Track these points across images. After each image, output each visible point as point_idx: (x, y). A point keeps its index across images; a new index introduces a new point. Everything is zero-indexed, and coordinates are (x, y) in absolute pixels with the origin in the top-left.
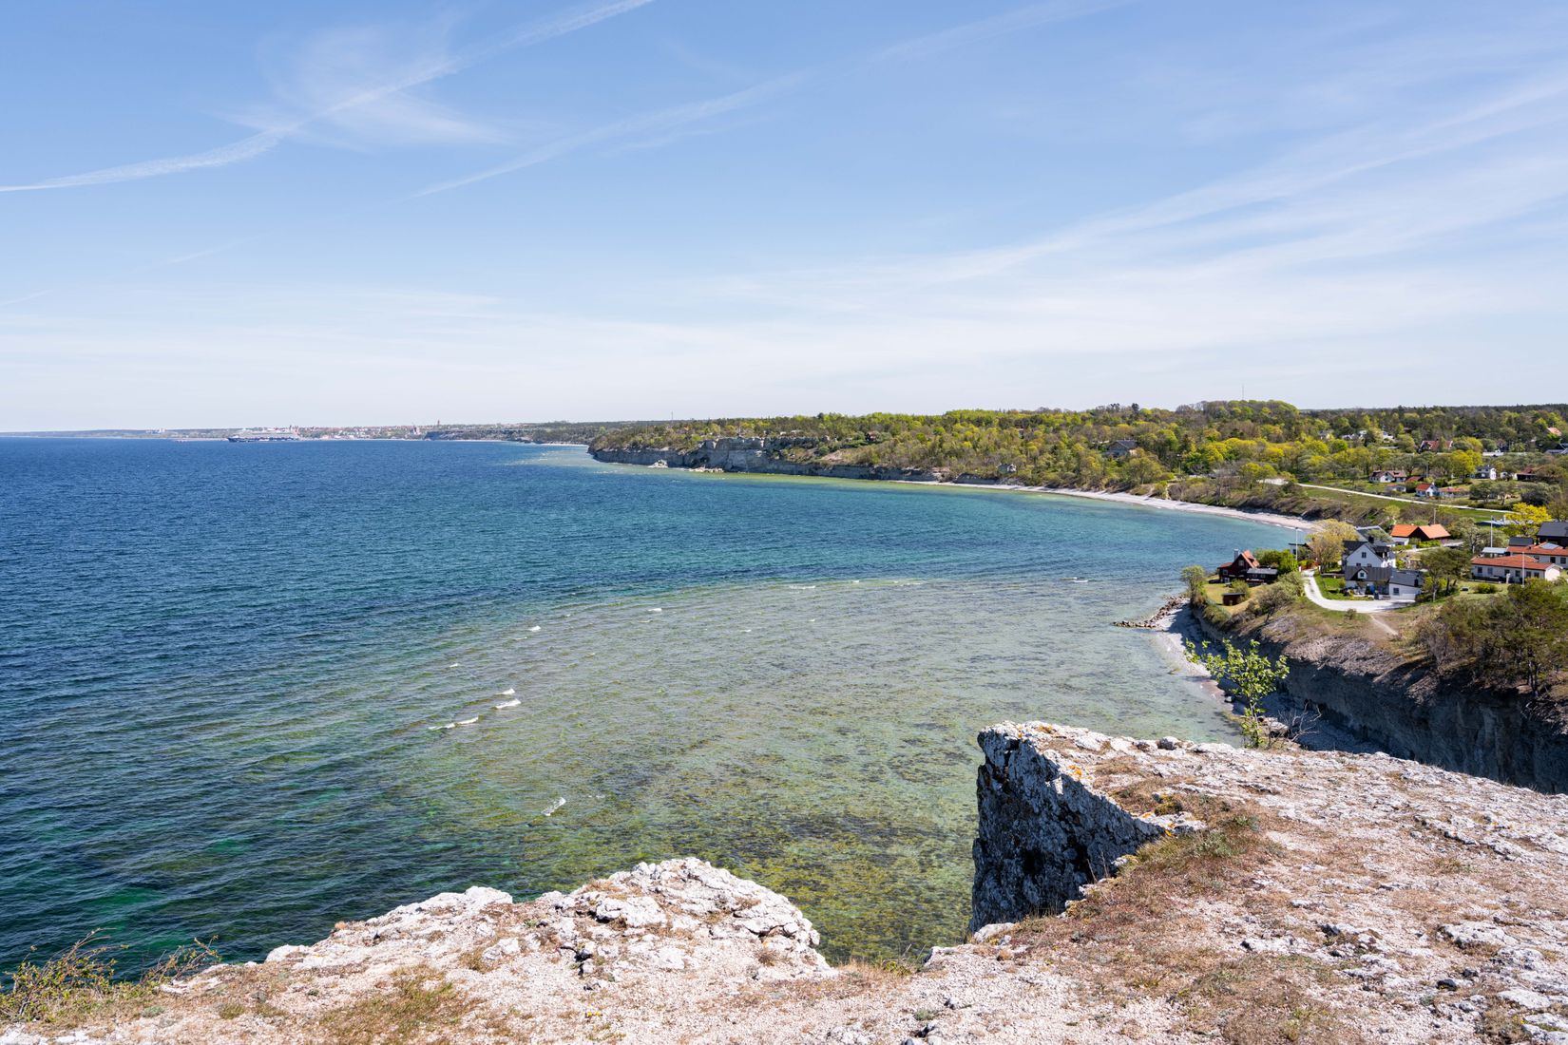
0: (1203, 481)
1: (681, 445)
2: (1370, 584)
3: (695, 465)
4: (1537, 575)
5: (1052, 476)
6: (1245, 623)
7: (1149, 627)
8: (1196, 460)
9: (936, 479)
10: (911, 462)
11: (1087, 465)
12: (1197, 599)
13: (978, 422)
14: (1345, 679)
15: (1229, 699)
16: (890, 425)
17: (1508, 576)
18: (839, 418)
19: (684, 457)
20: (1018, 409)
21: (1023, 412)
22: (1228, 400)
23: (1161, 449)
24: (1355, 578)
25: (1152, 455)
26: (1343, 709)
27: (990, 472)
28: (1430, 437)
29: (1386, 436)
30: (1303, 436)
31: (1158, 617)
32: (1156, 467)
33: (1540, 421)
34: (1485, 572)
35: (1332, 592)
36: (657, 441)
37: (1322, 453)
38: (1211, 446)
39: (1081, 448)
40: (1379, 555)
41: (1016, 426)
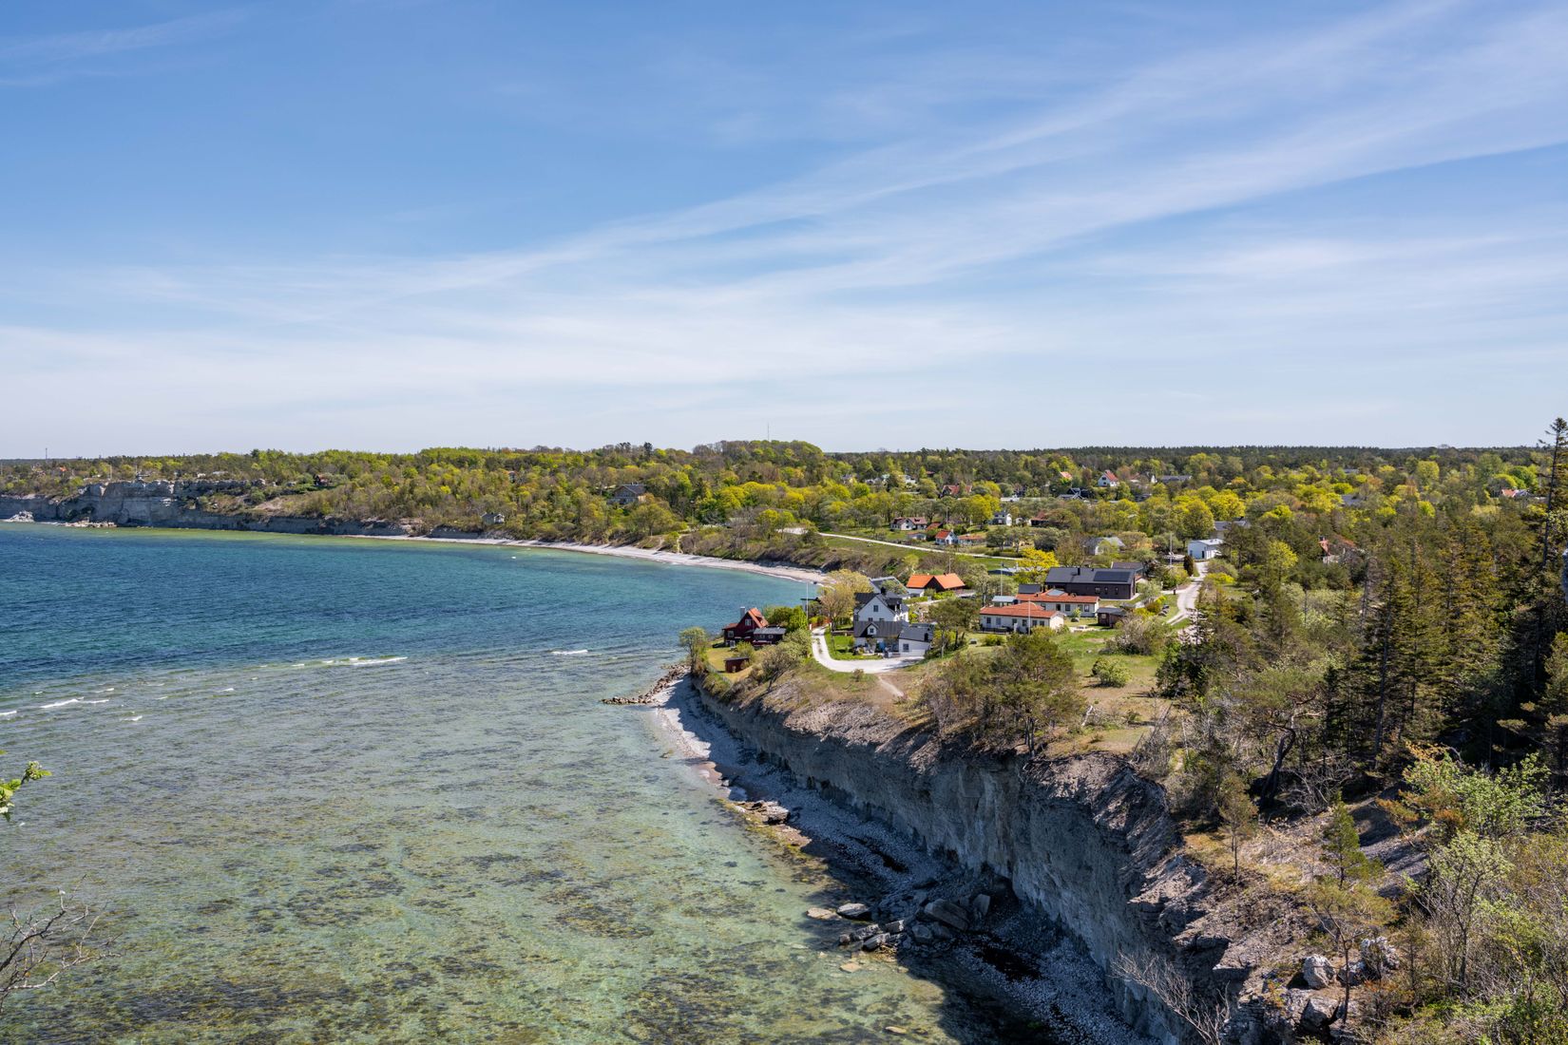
0: (718, 531)
1: (53, 491)
2: (880, 641)
3: (74, 517)
4: (1042, 624)
5: (547, 527)
6: (748, 692)
7: (644, 703)
8: (710, 507)
9: (405, 533)
10: (373, 512)
11: (589, 514)
12: (697, 667)
13: (460, 463)
14: (848, 750)
15: (727, 782)
16: (346, 465)
17: (1016, 626)
18: (281, 456)
19: (57, 508)
20: (511, 448)
21: (517, 451)
22: (750, 440)
23: (673, 495)
24: (865, 635)
25: (662, 502)
26: (846, 785)
27: (472, 524)
28: (951, 481)
29: (909, 481)
30: (826, 479)
31: (655, 691)
32: (667, 515)
33: (1054, 465)
34: (994, 624)
35: (842, 651)
36: (18, 486)
37: (844, 499)
38: (726, 490)
39: (581, 493)
40: (892, 607)
41: (507, 467)
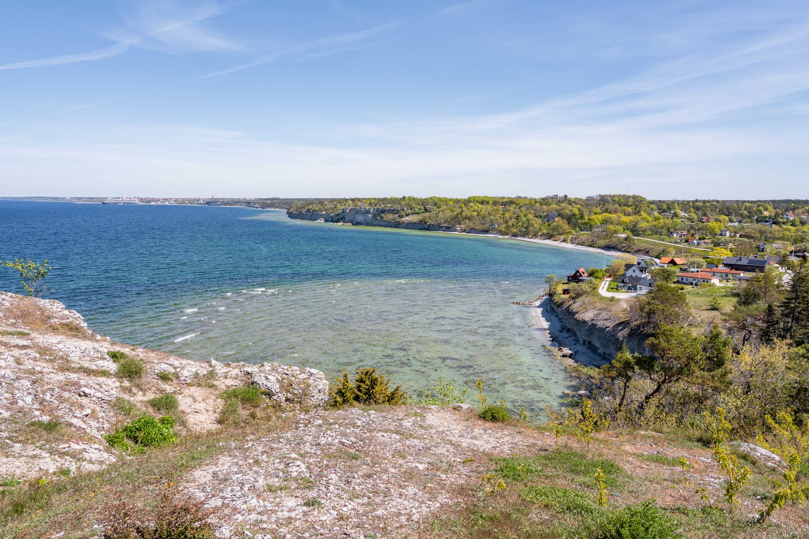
0: (587, 235)
1: (331, 211)
2: (630, 285)
3: (337, 221)
4: (708, 282)
5: (514, 230)
6: (567, 302)
7: (530, 305)
8: (586, 224)
9: (458, 231)
10: (446, 222)
11: (532, 226)
12: (551, 292)
13: (482, 203)
14: (597, 329)
15: (551, 339)
16: (437, 203)
17: (694, 282)
18: (414, 199)
19: (332, 217)
20: (506, 196)
21: (509, 198)
22: (612, 194)
23: (569, 219)
24: (623, 282)
25: (564, 221)
26: (597, 344)
27: (484, 228)
28: (705, 215)
29: (684, 214)
30: (642, 213)
31: (536, 300)
32: (566, 227)
33: (761, 208)
34: (684, 281)
35: (612, 288)
36: (320, 209)
37: (648, 222)
38: (593, 217)
39: (530, 216)
40: (641, 271)
41: (502, 205)
